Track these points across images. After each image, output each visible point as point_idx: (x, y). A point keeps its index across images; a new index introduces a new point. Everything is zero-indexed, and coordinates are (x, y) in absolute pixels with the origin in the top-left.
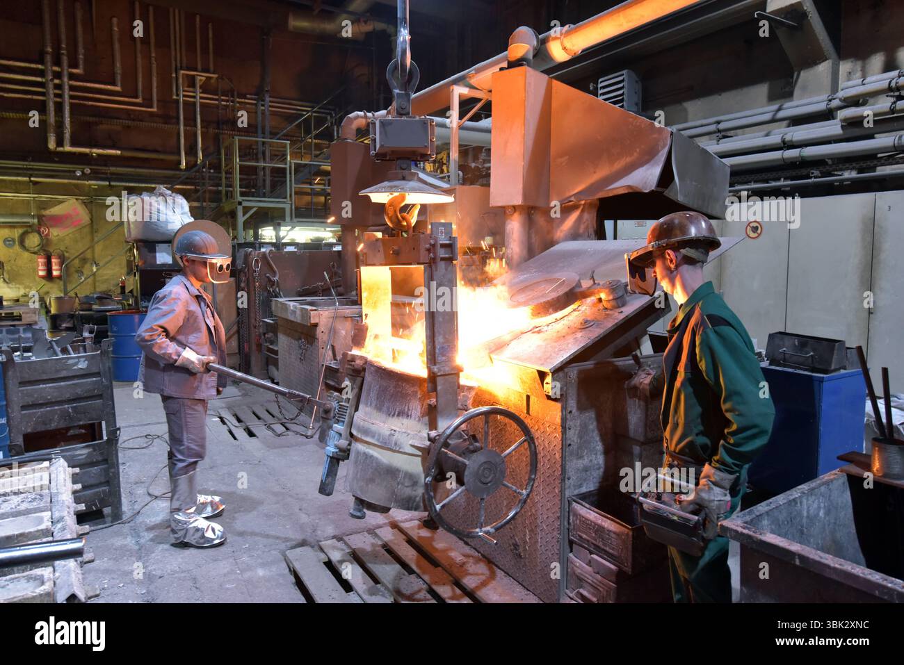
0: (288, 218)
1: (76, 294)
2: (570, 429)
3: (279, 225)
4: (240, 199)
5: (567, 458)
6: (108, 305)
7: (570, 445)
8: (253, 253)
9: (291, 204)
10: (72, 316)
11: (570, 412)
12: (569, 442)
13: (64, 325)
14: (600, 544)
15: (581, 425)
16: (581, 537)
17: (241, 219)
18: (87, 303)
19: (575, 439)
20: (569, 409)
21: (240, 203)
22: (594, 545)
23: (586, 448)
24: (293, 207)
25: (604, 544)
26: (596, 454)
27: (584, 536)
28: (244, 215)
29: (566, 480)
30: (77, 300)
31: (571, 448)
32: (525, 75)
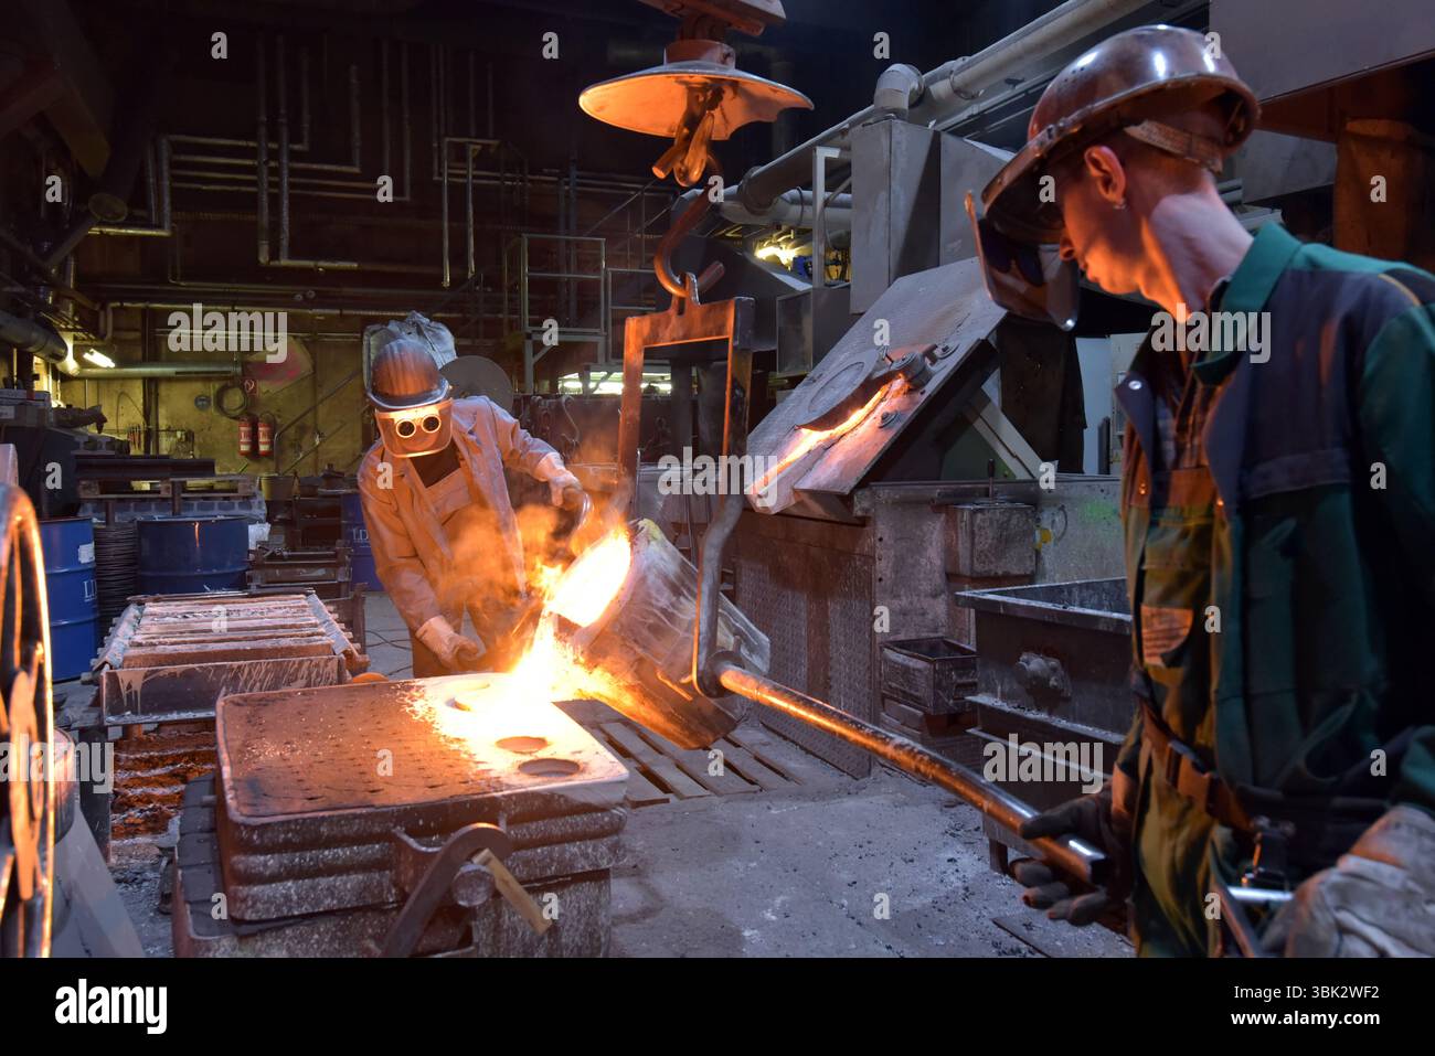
0: (601, 359)
1: (296, 473)
2: (880, 560)
3: (588, 369)
4: (529, 329)
5: (877, 595)
6: (341, 487)
7: (880, 580)
8: (543, 403)
9: (607, 337)
10: (289, 504)
11: (881, 539)
12: (880, 576)
13: (279, 517)
14: (907, 689)
15: (895, 556)
16: (890, 686)
17: (531, 360)
18: (309, 488)
19: (888, 573)
20: (879, 536)
21: (529, 336)
22: (902, 691)
23: (904, 586)
24: (610, 341)
25: (910, 688)
26: (918, 595)
27: (894, 685)
28: (535, 353)
30: (296, 481)
31: (883, 583)
32: (891, 131)
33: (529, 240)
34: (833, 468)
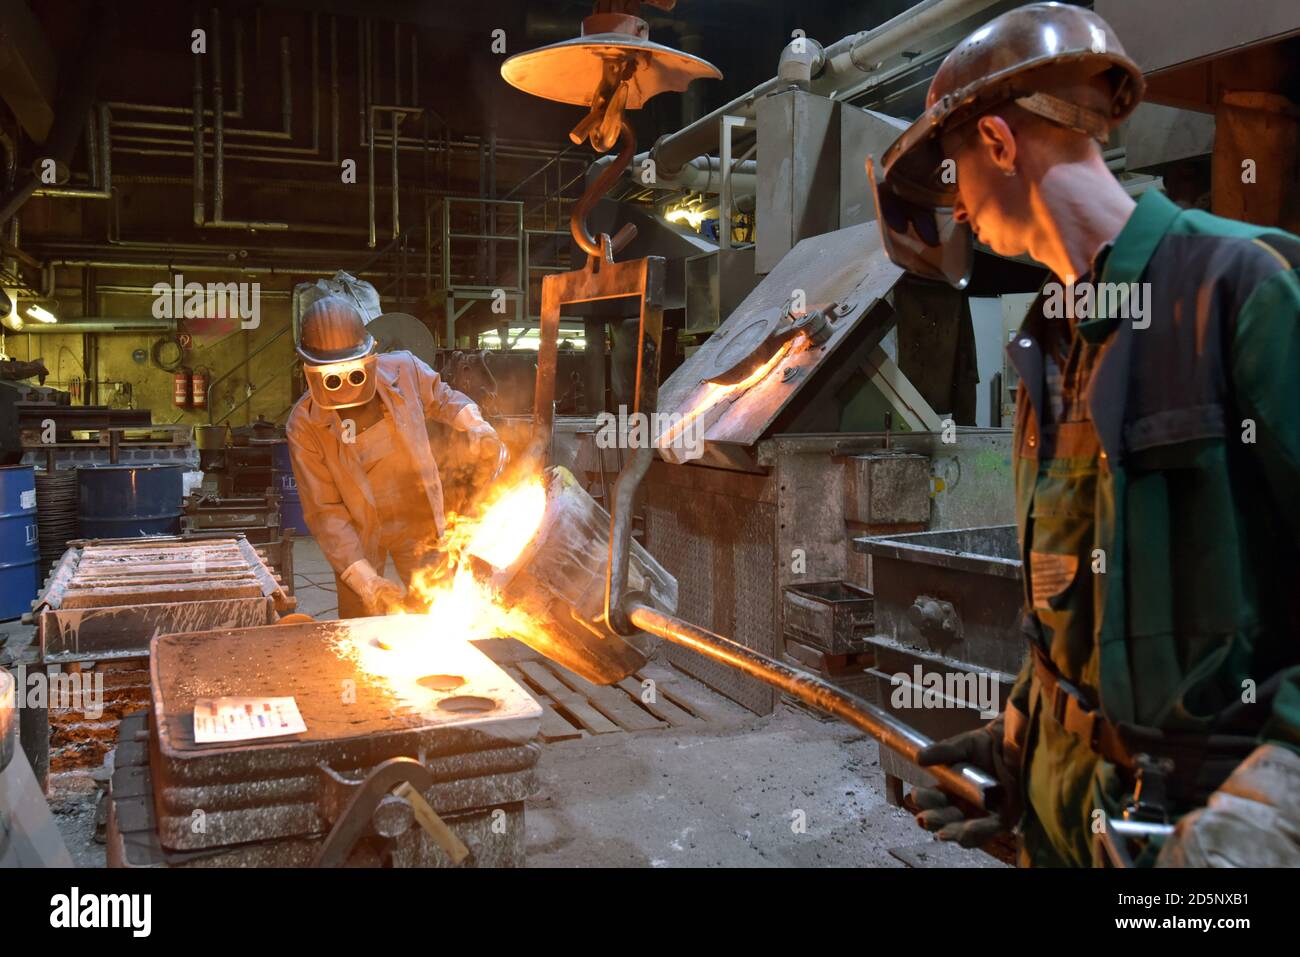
0: (519, 316)
1: (228, 424)
2: (782, 507)
3: (507, 326)
4: (451, 288)
5: (780, 541)
6: (270, 437)
7: (783, 526)
9: (524, 295)
10: (222, 453)
11: (783, 488)
12: (782, 523)
13: (212, 465)
14: (808, 630)
15: (797, 504)
16: (792, 628)
17: (452, 317)
18: (241, 437)
19: (790, 520)
20: (782, 485)
21: (450, 294)
22: (803, 632)
23: (804, 532)
24: (528, 299)
25: (811, 630)
26: (819, 541)
27: (795, 626)
28: (456, 311)
29: (779, 566)
30: (229, 431)
31: (785, 530)
32: (794, 101)
33: (452, 203)
34: (739, 420)
